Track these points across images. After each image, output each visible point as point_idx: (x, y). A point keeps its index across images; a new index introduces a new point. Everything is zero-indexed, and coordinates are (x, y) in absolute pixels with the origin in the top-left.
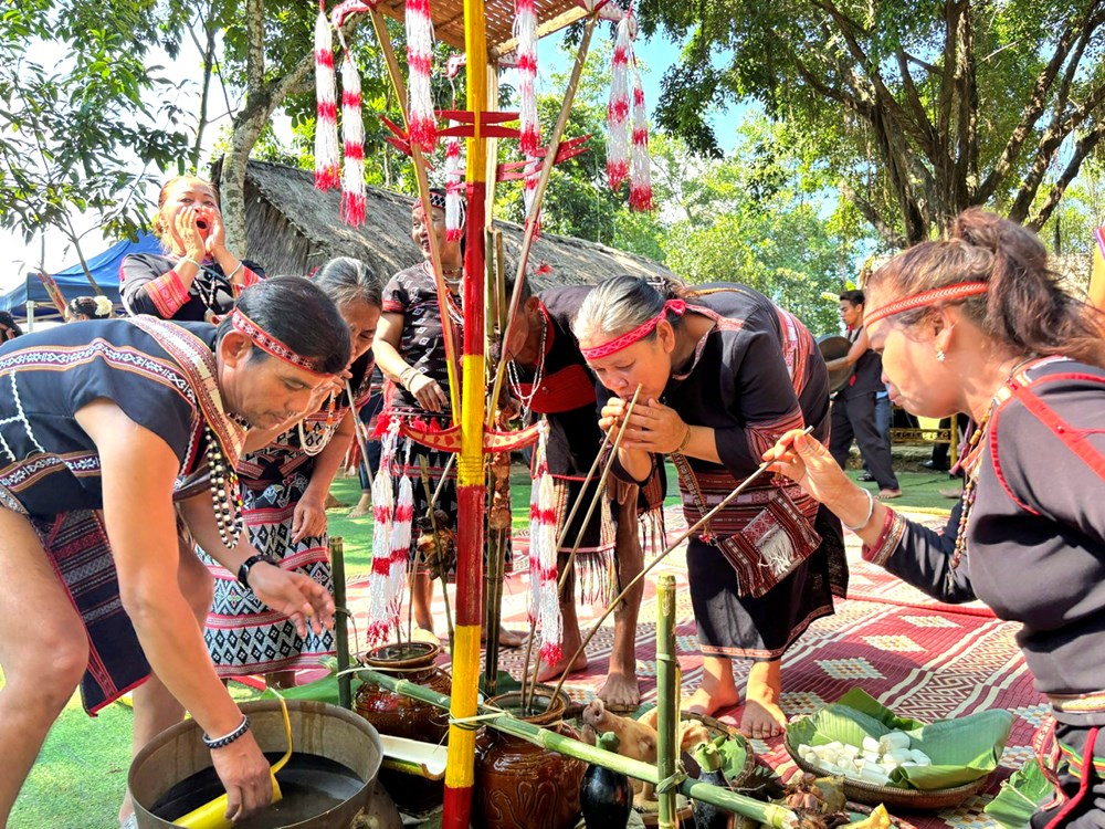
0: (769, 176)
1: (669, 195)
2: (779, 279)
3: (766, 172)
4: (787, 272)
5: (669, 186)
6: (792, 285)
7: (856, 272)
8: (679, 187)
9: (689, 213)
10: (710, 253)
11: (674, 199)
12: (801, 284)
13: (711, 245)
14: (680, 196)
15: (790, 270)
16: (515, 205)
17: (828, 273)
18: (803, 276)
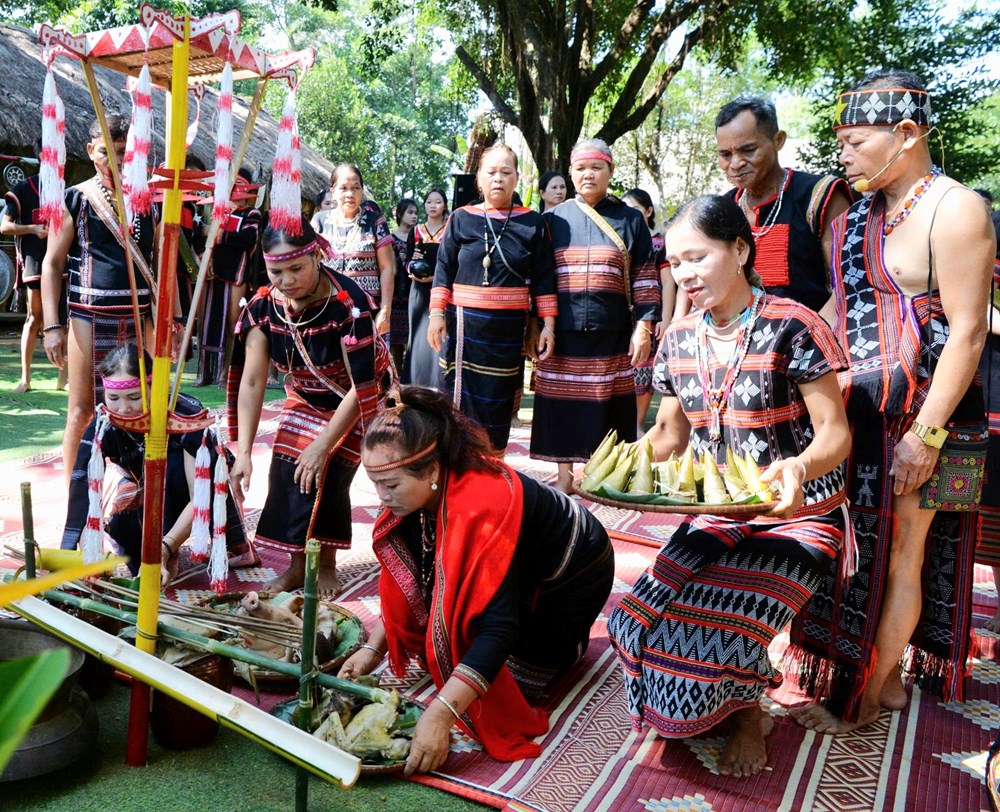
0: (385, 35)
1: (272, 18)
2: (386, 126)
3: (382, 31)
4: (396, 119)
5: (271, 8)
6: (400, 133)
7: (468, 124)
8: (283, 10)
9: (292, 40)
10: (314, 96)
11: (276, 23)
12: (409, 134)
13: (315, 85)
14: (283, 20)
15: (399, 117)
16: (91, 16)
17: (438, 123)
18: (412, 124)
